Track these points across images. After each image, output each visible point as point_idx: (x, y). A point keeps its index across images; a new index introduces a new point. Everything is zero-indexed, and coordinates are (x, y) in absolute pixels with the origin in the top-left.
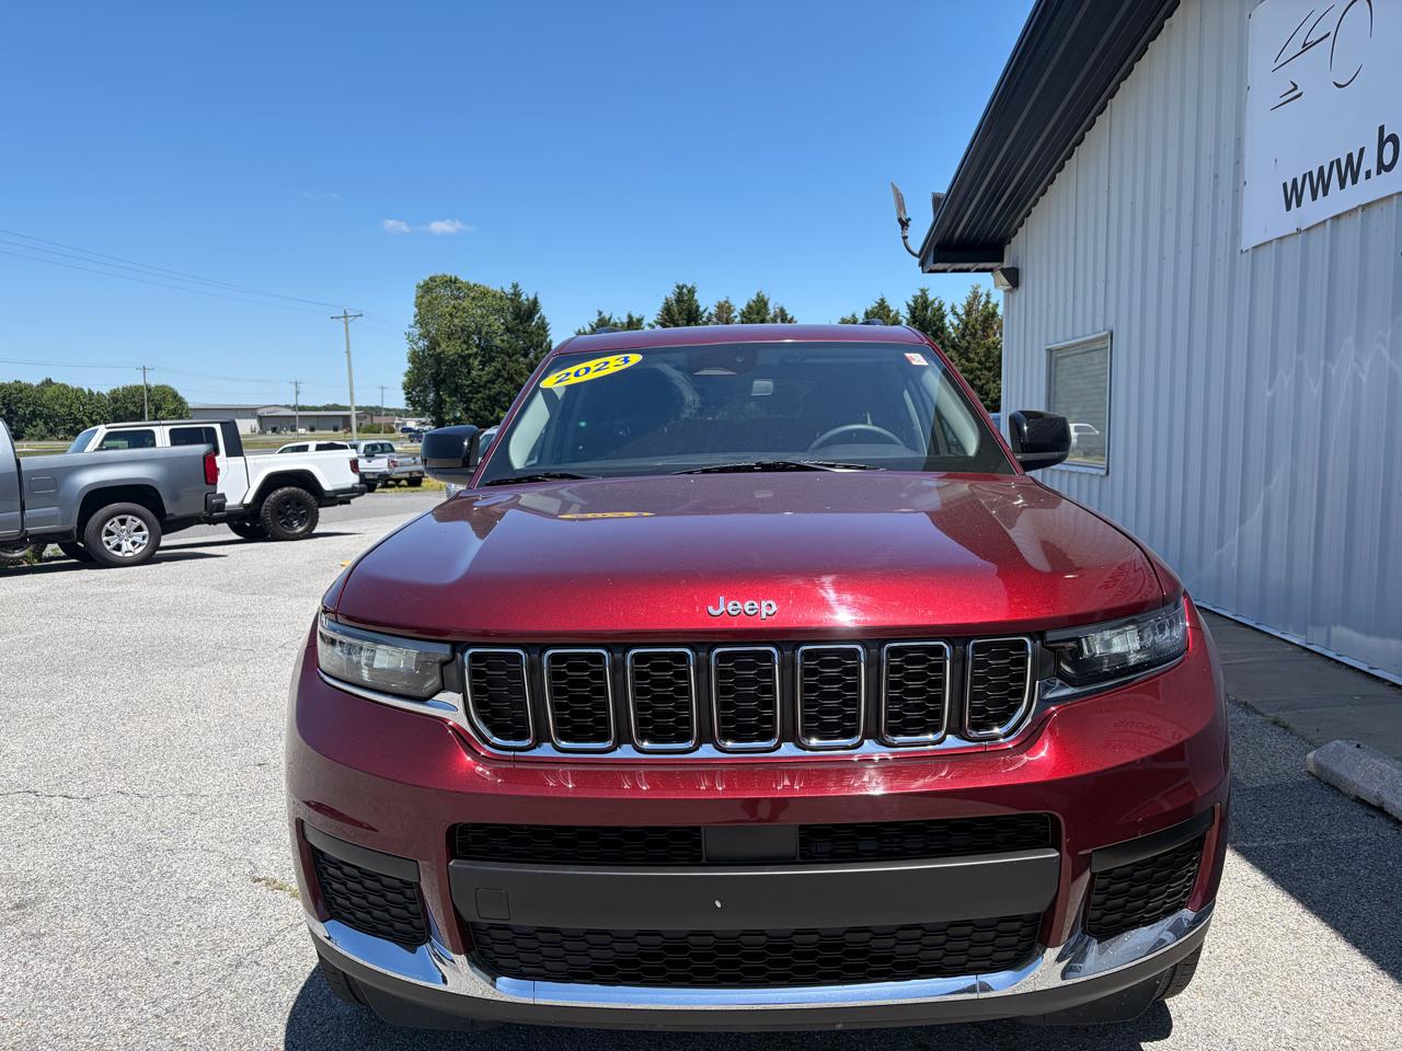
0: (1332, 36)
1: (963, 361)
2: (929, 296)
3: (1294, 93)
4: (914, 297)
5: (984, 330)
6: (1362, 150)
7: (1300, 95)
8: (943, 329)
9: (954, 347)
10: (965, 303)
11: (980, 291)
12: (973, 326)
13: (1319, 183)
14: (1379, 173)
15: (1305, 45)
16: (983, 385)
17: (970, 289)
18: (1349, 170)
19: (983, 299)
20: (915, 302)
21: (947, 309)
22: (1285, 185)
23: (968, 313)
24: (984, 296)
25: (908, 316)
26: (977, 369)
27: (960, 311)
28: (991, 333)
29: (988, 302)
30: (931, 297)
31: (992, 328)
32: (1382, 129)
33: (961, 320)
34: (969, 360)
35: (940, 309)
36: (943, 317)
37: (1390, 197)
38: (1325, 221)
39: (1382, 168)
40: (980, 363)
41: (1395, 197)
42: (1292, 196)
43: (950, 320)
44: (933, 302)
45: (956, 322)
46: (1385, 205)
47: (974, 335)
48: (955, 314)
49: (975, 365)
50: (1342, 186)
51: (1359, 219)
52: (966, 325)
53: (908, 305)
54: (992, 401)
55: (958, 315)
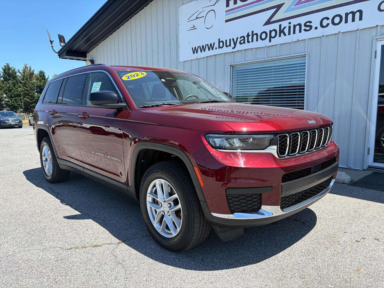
0: (205, 17)
1: (24, 87)
2: (10, 66)
3: (194, 28)
4: (4, 66)
5: (30, 78)
6: (214, 43)
7: (196, 28)
8: (16, 77)
9: (21, 83)
10: (23, 69)
11: (28, 66)
12: (26, 77)
13: (203, 49)
14: (219, 48)
15: (197, 17)
16: (32, 95)
17: (24, 65)
18: (211, 47)
19: (29, 69)
20: (5, 67)
21: (16, 70)
22: (192, 48)
23: (24, 72)
24: (29, 68)
25: (3, 72)
26: (30, 90)
27: (21, 72)
28: (32, 79)
29: (30, 70)
30: (11, 67)
31: (33, 78)
32: (219, 39)
33: (22, 74)
34: (26, 87)
35: (14, 70)
36: (16, 73)
37: (222, 54)
38: (205, 57)
39: (219, 47)
40: (30, 88)
41: (223, 54)
42: (195, 51)
43: (18, 74)
44: (11, 68)
45: (20, 75)
46: (220, 55)
47: (27, 79)
48: (20, 72)
49: (29, 89)
50: (209, 50)
51: (214, 58)
52: (24, 76)
53: (3, 68)
54: (36, 100)
55: (21, 73)
